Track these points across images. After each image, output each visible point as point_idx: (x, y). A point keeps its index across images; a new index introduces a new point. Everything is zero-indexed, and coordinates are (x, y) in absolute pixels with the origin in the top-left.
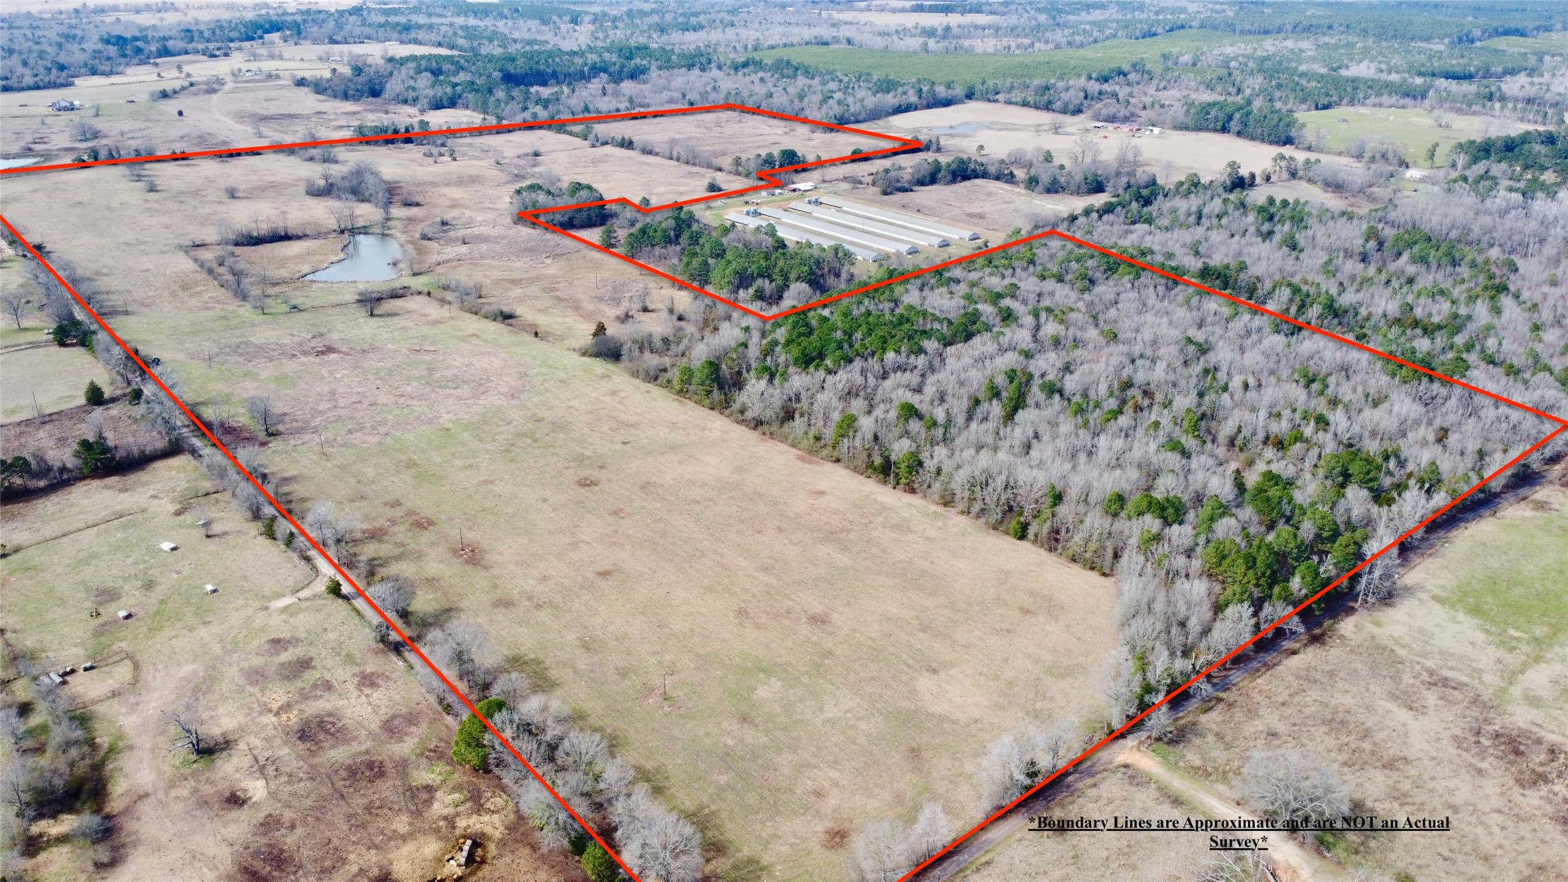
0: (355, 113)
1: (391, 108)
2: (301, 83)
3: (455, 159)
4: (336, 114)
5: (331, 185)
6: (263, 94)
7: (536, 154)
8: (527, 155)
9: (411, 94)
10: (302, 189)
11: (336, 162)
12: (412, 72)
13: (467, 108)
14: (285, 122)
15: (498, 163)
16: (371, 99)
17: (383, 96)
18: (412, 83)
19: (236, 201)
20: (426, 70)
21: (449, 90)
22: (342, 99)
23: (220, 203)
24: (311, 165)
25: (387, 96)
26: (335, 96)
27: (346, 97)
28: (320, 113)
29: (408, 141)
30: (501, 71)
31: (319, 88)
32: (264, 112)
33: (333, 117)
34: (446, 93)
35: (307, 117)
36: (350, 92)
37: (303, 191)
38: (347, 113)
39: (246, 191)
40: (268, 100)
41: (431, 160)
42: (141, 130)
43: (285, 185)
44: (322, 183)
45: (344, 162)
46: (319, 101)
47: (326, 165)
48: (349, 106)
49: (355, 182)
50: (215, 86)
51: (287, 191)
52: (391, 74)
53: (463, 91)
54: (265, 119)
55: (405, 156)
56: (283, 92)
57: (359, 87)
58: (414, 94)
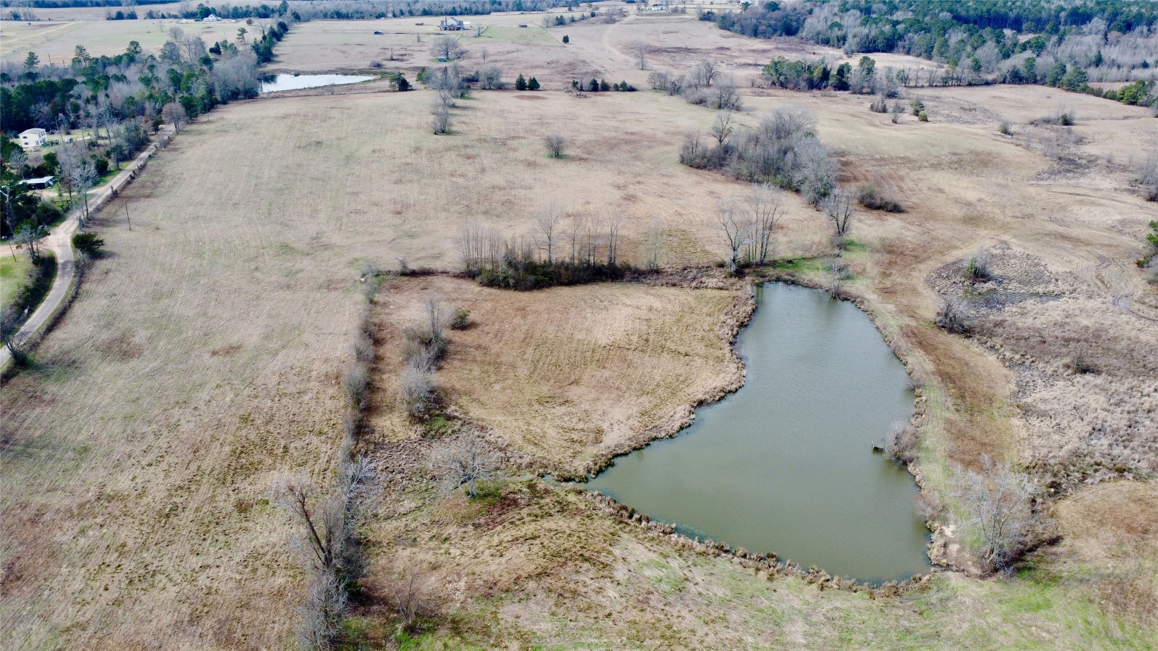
0: (764, 51)
1: (808, 47)
2: (707, 17)
3: (925, 119)
4: (741, 51)
5: (727, 150)
6: (664, 27)
7: (1067, 122)
8: (1047, 121)
9: (837, 32)
10: (675, 152)
11: (738, 109)
12: (836, 10)
13: (908, 53)
14: (678, 56)
15: (1006, 132)
16: (785, 38)
17: (800, 34)
18: (837, 19)
19: (558, 164)
20: (853, 7)
21: (887, 28)
22: (750, 36)
23: (531, 164)
24: (699, 110)
25: (804, 34)
26: (743, 33)
27: (756, 33)
28: (722, 48)
29: (842, 86)
30: (951, 11)
31: (726, 23)
32: (658, 45)
33: (737, 54)
34: (882, 32)
35: (708, 52)
36: (762, 28)
37: (676, 157)
38: (754, 51)
39: (584, 146)
40: (665, 33)
41: (887, 118)
42: (509, 52)
43: (652, 141)
44: (712, 143)
45: (750, 111)
46: (723, 36)
47: (723, 113)
48: (758, 44)
49: (773, 150)
50: (615, 17)
51: (650, 153)
52: (811, 12)
53: (907, 31)
54: (656, 51)
55: (841, 108)
56: (686, 26)
57: (772, 22)
58: (840, 33)
